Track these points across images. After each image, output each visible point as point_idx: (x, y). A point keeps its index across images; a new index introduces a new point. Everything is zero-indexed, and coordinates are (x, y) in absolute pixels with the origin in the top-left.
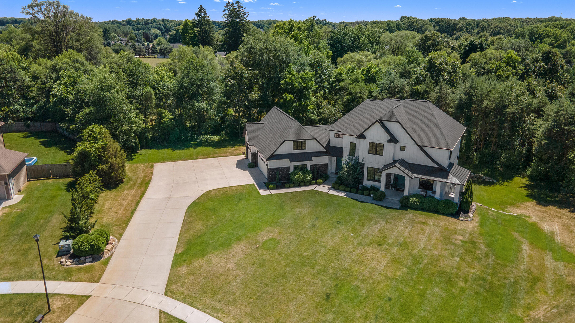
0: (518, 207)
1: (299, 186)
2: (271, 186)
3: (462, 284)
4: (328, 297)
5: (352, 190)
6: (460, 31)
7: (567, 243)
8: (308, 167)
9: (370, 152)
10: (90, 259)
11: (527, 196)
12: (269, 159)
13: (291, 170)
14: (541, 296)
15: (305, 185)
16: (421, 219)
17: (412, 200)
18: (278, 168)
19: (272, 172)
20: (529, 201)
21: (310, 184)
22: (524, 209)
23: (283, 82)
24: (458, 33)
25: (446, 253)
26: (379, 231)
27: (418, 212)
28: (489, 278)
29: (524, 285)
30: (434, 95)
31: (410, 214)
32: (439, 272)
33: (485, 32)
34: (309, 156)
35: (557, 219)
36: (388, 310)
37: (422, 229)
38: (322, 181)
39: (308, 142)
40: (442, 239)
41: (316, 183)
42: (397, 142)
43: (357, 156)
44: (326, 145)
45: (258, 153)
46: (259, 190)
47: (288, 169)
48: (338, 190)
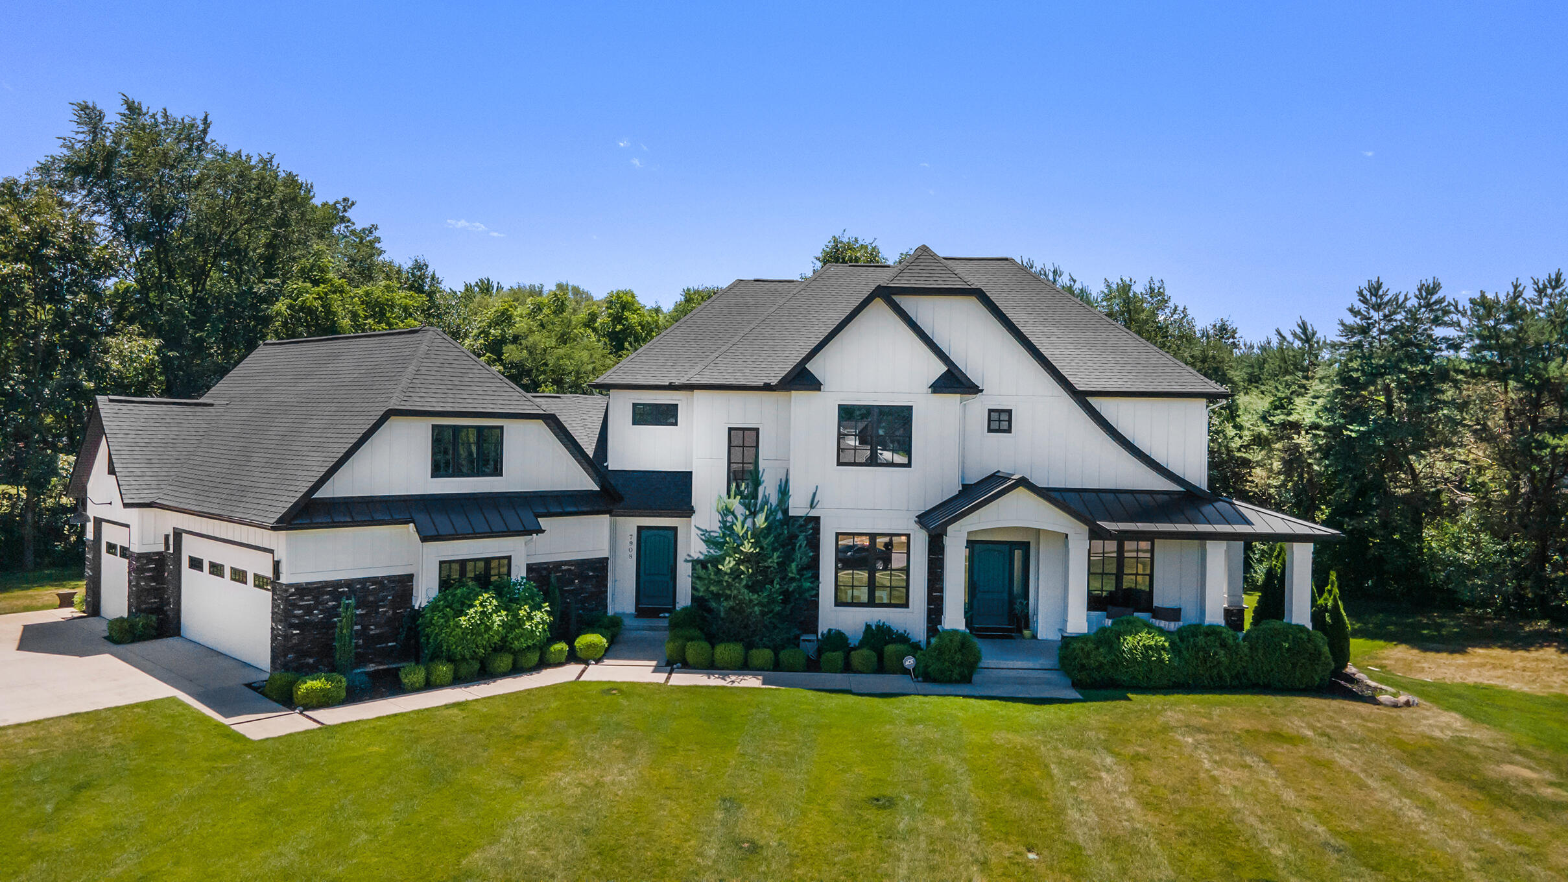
1: (485, 674)
2: (313, 684)
5: (783, 656)
8: (519, 573)
9: (846, 455)
13: (425, 592)
15: (517, 670)
17: (1134, 644)
18: (349, 583)
19: (308, 610)
21: (543, 664)
34: (525, 512)
38: (603, 641)
39: (514, 436)
41: (573, 657)
42: (972, 389)
43: (768, 489)
44: (595, 463)
45: (191, 547)
46: (227, 721)
47: (404, 584)
48: (710, 666)
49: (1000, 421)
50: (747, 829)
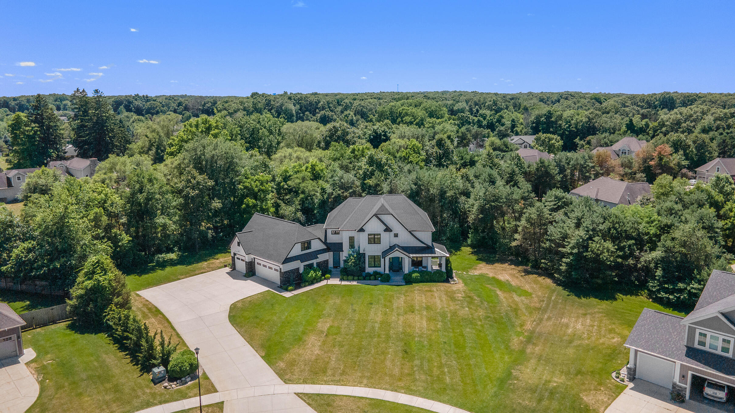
0: (475, 269)
2: (290, 288)
3: (479, 323)
4: (406, 352)
5: (360, 278)
6: (323, 110)
7: (519, 285)
8: (315, 265)
9: (370, 242)
10: (190, 379)
11: (477, 260)
12: (283, 263)
13: (301, 271)
14: (523, 318)
15: (317, 282)
16: (426, 289)
17: (414, 275)
18: (291, 270)
19: (285, 275)
20: (480, 263)
21: (322, 280)
22: (480, 269)
23: (240, 186)
24: (322, 112)
25: (458, 307)
26: (404, 302)
27: (421, 284)
28: (492, 315)
29: (512, 314)
30: (385, 187)
31: (417, 287)
32: (462, 319)
33: (348, 111)
34: (315, 255)
35: (504, 272)
36: (449, 348)
37: (432, 295)
38: (330, 275)
39: (313, 242)
40: (449, 299)
41: (325, 279)
42: (391, 231)
43: (356, 247)
44: (325, 243)
45: (256, 261)
46: (281, 294)
47: (298, 269)
48: (348, 280)
49: (396, 235)
50: (354, 308)
